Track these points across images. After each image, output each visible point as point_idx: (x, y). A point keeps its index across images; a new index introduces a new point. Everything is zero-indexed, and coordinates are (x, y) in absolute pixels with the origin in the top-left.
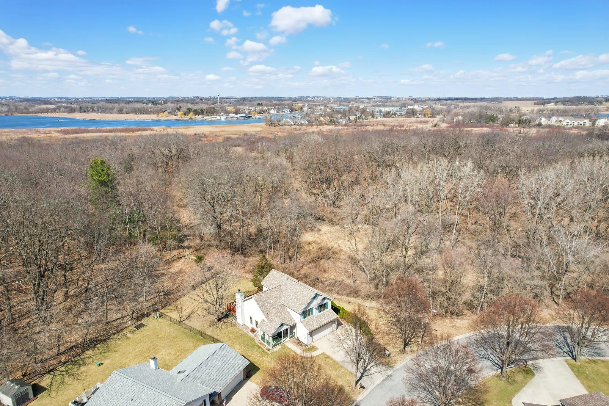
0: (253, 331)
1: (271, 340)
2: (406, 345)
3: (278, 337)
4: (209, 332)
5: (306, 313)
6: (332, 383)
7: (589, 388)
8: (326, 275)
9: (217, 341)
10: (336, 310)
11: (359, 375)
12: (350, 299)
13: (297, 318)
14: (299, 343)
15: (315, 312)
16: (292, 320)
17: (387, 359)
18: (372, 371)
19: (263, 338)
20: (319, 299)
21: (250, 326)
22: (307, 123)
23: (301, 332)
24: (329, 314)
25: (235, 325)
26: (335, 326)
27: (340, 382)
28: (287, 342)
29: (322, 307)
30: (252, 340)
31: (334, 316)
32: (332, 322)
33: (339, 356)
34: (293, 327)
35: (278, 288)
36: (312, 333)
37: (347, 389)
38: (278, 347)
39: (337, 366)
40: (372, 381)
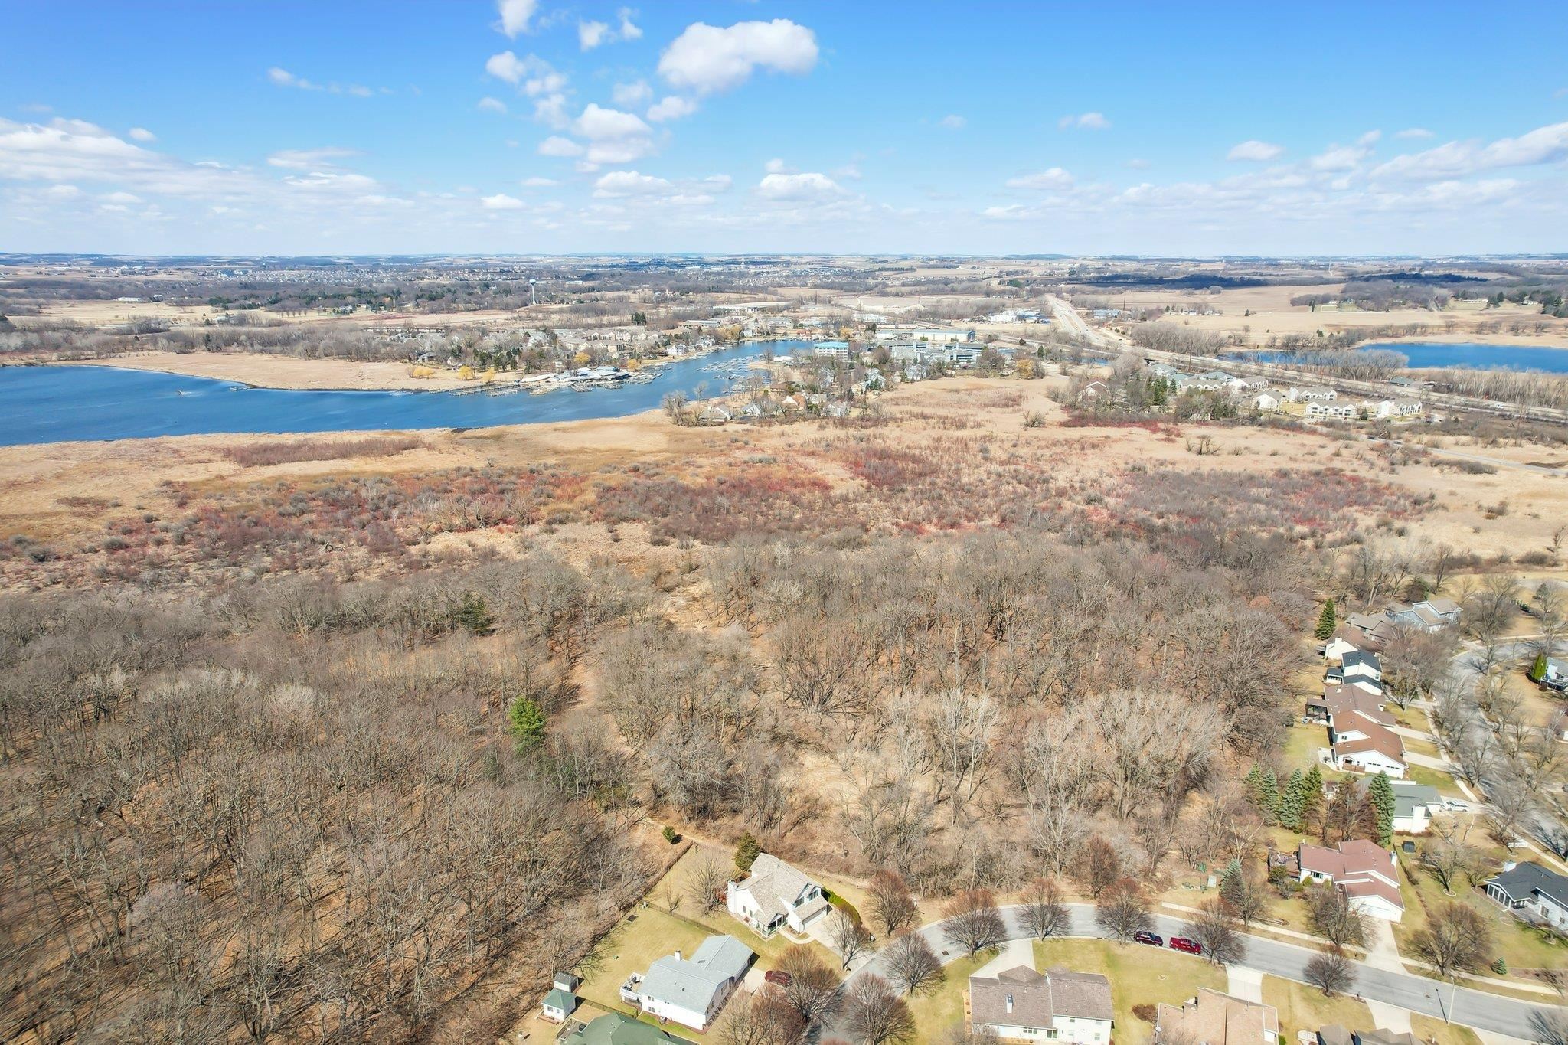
0: (747, 920)
1: (766, 929)
2: (891, 929)
3: (772, 925)
4: (704, 921)
5: (798, 902)
6: (823, 967)
7: (1037, 964)
8: (814, 845)
9: (720, 933)
10: (826, 894)
11: (846, 959)
12: (842, 877)
13: (789, 907)
14: (792, 930)
15: (807, 901)
16: (784, 909)
17: (872, 944)
18: (858, 955)
19: (758, 927)
20: (810, 888)
21: (744, 915)
22: (758, 412)
23: (794, 920)
24: (820, 901)
25: (727, 913)
26: (825, 912)
27: (830, 966)
28: (780, 929)
29: (812, 895)
30: (747, 929)
31: (824, 903)
32: (823, 909)
33: (829, 942)
34: (785, 916)
35: (770, 878)
36: (803, 922)
37: (836, 972)
38: (773, 936)
39: (827, 951)
40: (857, 964)
